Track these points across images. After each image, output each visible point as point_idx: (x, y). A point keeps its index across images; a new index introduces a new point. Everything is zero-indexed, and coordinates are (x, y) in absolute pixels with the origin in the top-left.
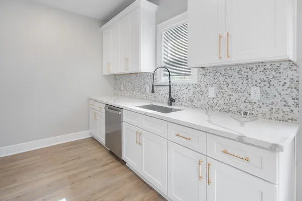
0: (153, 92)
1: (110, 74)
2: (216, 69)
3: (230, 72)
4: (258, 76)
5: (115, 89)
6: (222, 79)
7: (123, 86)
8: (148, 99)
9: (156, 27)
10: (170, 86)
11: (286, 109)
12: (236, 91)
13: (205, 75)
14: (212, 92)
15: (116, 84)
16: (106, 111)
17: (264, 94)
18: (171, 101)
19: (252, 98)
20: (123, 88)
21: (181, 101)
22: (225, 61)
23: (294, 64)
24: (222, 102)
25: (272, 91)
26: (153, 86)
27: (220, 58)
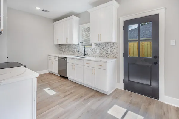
0: (78, 51)
1: (58, 44)
2: (99, 44)
3: (103, 45)
4: (109, 46)
5: (60, 51)
6: (101, 46)
7: (64, 49)
8: (76, 55)
9: (79, 27)
10: (84, 49)
11: (115, 55)
12: (104, 50)
13: (96, 45)
14: (98, 51)
15: (60, 49)
16: (58, 59)
17: (111, 51)
18: (85, 54)
19: (108, 52)
20: (64, 51)
21: (88, 54)
22: (100, 42)
23: (116, 43)
24: (101, 54)
25: (112, 50)
26: (78, 49)
27: (99, 41)
